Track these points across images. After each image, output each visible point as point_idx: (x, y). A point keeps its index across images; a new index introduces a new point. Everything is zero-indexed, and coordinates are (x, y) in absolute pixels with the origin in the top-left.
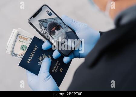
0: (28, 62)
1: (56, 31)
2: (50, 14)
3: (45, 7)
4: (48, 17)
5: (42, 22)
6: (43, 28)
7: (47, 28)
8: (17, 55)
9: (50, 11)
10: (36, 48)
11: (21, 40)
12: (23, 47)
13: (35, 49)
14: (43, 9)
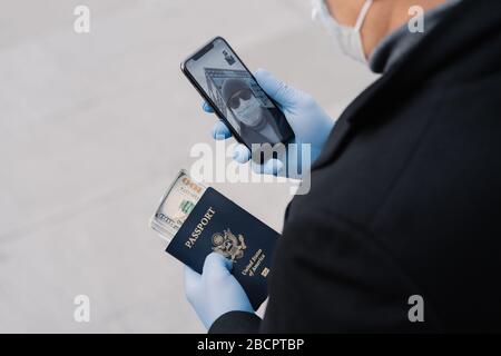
0: (188, 244)
1: (241, 100)
2: (230, 61)
3: (220, 41)
4: (226, 66)
5: (212, 73)
6: (214, 89)
7: (222, 90)
8: (169, 220)
9: (230, 54)
10: (211, 213)
11: (187, 188)
12: (185, 205)
13: (208, 216)
14: (215, 44)
